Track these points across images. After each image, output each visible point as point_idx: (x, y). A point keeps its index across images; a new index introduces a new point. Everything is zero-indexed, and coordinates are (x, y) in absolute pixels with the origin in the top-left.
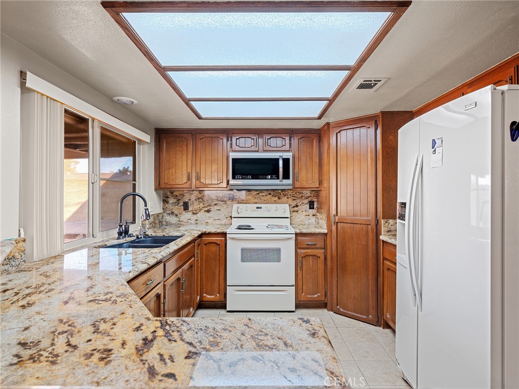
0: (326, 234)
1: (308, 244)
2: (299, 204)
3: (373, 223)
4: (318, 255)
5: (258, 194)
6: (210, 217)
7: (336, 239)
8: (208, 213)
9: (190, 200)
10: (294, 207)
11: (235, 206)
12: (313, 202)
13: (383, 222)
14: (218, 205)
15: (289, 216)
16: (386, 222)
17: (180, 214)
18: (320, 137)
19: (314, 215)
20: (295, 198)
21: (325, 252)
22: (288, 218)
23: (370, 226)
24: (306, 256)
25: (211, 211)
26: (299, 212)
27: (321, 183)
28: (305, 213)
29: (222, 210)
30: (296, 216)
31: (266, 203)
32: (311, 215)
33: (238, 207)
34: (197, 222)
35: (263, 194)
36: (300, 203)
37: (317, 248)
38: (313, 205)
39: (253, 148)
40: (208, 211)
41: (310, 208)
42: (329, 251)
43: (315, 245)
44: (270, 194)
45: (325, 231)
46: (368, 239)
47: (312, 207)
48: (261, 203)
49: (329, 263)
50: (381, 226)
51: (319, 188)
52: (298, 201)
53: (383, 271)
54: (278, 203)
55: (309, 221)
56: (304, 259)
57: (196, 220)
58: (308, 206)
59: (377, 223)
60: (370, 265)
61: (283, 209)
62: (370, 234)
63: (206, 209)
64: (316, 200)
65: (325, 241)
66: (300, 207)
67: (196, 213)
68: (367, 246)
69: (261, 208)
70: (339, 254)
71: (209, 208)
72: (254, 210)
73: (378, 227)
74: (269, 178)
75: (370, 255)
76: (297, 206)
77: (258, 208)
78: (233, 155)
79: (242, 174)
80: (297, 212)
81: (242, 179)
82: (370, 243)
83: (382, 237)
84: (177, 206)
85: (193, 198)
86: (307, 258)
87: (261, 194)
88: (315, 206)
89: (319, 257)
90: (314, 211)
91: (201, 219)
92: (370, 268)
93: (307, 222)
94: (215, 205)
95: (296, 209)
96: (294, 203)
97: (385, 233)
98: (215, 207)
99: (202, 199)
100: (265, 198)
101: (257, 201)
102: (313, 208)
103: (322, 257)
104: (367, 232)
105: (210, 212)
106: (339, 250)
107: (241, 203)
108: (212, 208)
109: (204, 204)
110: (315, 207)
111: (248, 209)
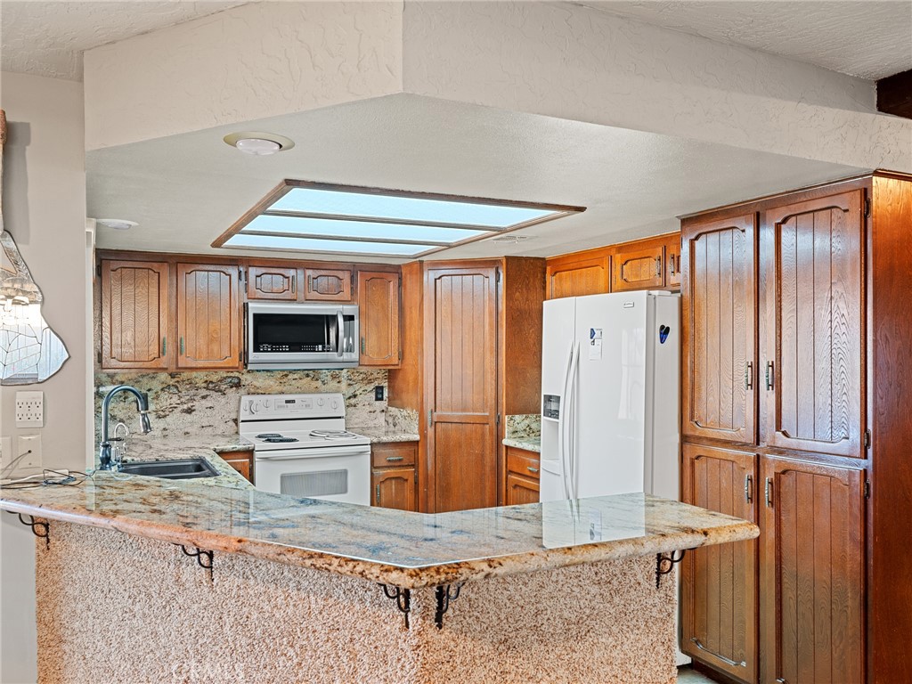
0: (418, 442)
1: (389, 461)
2: (358, 393)
3: (493, 421)
4: (406, 478)
5: (286, 375)
6: (192, 423)
7: (433, 449)
8: (188, 416)
9: (149, 390)
10: (349, 398)
11: (246, 399)
12: (382, 388)
13: (506, 418)
14: (209, 398)
15: (344, 415)
16: (511, 419)
17: (130, 418)
18: (400, 279)
19: (383, 411)
20: (351, 382)
21: (415, 472)
22: (340, 418)
23: (487, 426)
24: (387, 479)
25: (194, 410)
26: (358, 406)
27: (402, 356)
28: (368, 408)
29: (217, 408)
30: (353, 414)
31: (300, 393)
32: (378, 411)
33: (251, 402)
34: (165, 433)
35: (295, 376)
36: (360, 391)
37: (403, 466)
38: (382, 393)
39: (287, 295)
40: (189, 411)
41: (377, 399)
42: (421, 470)
43: (400, 460)
44: (308, 376)
45: (417, 437)
46: (483, 446)
47: (380, 396)
48: (291, 393)
49: (421, 489)
50: (503, 426)
51: (397, 365)
52: (357, 387)
53: (507, 490)
54: (321, 393)
55: (375, 422)
56: (383, 486)
57: (165, 429)
58: (373, 395)
59: (499, 422)
60: (488, 484)
61: (334, 402)
62: (488, 437)
63: (185, 407)
64: (386, 384)
65: (416, 453)
66: (359, 398)
67: (165, 416)
68: (483, 456)
69: (293, 401)
70: (437, 472)
71: (190, 405)
72: (281, 407)
73: (500, 427)
74: (320, 349)
75: (488, 469)
76: (355, 396)
77: (287, 402)
78: (256, 308)
79: (272, 344)
80: (355, 406)
81: (272, 351)
82: (488, 452)
83: (505, 442)
84: (122, 404)
85: (156, 386)
86: (388, 482)
87: (291, 376)
88: (386, 394)
89: (407, 480)
90: (384, 404)
91: (174, 427)
92: (487, 488)
93: (371, 424)
94: (204, 397)
95: (353, 401)
96: (350, 391)
97: (510, 435)
98: (203, 402)
99: (177, 387)
100: (300, 383)
101: (284, 389)
102: (382, 399)
103: (411, 480)
104: (483, 435)
105: (193, 413)
106: (439, 465)
107: (253, 394)
108: (197, 404)
109: (180, 397)
110: (385, 398)
111: (269, 405)
